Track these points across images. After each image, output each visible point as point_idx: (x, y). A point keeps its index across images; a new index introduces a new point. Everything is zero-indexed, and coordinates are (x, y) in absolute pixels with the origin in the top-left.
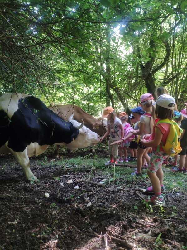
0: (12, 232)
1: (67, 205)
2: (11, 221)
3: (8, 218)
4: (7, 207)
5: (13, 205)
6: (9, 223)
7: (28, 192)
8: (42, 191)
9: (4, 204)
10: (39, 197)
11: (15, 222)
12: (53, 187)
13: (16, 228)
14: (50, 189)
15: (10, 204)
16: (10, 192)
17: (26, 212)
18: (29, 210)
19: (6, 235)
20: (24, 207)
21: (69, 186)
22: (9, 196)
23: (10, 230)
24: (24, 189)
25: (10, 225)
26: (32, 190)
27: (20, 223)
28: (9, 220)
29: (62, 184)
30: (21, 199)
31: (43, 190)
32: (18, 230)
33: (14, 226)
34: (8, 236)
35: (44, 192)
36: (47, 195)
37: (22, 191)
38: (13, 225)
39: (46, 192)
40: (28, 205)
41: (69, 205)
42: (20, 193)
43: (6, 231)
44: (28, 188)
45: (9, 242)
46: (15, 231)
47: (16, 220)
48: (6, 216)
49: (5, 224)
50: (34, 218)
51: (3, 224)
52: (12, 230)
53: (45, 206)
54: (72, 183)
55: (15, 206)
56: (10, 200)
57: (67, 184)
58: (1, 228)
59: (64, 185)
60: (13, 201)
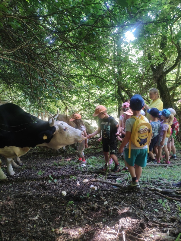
0: (33, 227)
1: (83, 204)
2: (32, 217)
3: (29, 214)
4: (27, 204)
5: (33, 202)
6: (31, 218)
7: (46, 190)
8: (60, 190)
9: (25, 201)
10: (57, 195)
11: (36, 218)
12: (69, 185)
13: (37, 224)
14: (67, 187)
15: (30, 201)
16: (30, 190)
17: (46, 208)
18: (48, 207)
19: (28, 230)
20: (44, 204)
21: (85, 185)
22: (30, 194)
23: (31, 225)
24: (43, 187)
25: (31, 221)
26: (51, 188)
27: (41, 219)
28: (30, 215)
29: (78, 183)
30: (41, 196)
31: (60, 189)
32: (39, 225)
33: (35, 222)
34: (30, 230)
35: (61, 190)
36: (64, 193)
37: (41, 189)
38: (34, 220)
39: (64, 190)
40: (46, 202)
41: (85, 203)
42: (39, 191)
43: (28, 226)
44: (46, 186)
45: (31, 236)
46: (36, 226)
47: (37, 216)
48: (27, 212)
49: (27, 219)
50: (53, 214)
51: (25, 219)
52: (33, 226)
53: (63, 203)
54: (87, 183)
55: (35, 203)
56: (31, 197)
57: (83, 183)
58: (23, 223)
59: (80, 184)
60: (33, 198)
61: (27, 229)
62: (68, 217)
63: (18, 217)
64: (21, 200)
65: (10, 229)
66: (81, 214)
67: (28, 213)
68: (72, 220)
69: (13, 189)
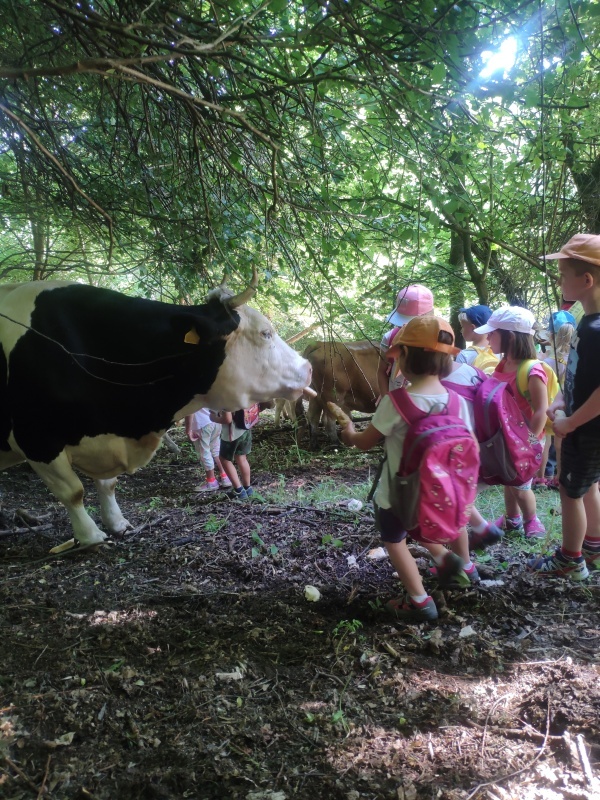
0: (233, 705)
1: (387, 631)
2: (224, 671)
3: (211, 661)
4: (196, 625)
5: (214, 621)
6: (221, 675)
7: (247, 580)
8: (295, 581)
9: (182, 617)
10: (289, 598)
11: (237, 675)
12: (324, 567)
13: (246, 695)
14: (317, 574)
15: (204, 616)
16: (192, 581)
17: (262, 642)
18: (269, 638)
19: (219, 714)
20: (251, 627)
21: (375, 567)
22: (194, 592)
23: (227, 698)
24: (232, 572)
25: (224, 682)
26: (261, 574)
27: (253, 679)
28: (215, 665)
29: (352, 560)
30: (234, 602)
31: (295, 577)
32: (251, 700)
33: (237, 687)
34: (226, 716)
35: (298, 582)
36: (313, 593)
37: (227, 578)
38: (233, 681)
39: (308, 583)
40: (259, 622)
41: (393, 630)
42: (224, 584)
43: (216, 701)
44: (244, 568)
45: (236, 737)
46: (244, 703)
47: (240, 667)
48: (203, 655)
49: (207, 677)
50: (291, 664)
51: (202, 678)
52: (233, 700)
53: (316, 627)
54: (382, 560)
55: (220, 622)
56: (200, 603)
57: (368, 560)
58: (196, 690)
59: (361, 565)
60: (210, 607)
61: (216, 712)
62: (348, 674)
63: (175, 668)
64: (170, 611)
65: (156, 709)
66: (390, 667)
67: (208, 657)
68: (363, 687)
69: (132, 576)
